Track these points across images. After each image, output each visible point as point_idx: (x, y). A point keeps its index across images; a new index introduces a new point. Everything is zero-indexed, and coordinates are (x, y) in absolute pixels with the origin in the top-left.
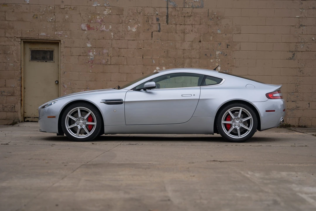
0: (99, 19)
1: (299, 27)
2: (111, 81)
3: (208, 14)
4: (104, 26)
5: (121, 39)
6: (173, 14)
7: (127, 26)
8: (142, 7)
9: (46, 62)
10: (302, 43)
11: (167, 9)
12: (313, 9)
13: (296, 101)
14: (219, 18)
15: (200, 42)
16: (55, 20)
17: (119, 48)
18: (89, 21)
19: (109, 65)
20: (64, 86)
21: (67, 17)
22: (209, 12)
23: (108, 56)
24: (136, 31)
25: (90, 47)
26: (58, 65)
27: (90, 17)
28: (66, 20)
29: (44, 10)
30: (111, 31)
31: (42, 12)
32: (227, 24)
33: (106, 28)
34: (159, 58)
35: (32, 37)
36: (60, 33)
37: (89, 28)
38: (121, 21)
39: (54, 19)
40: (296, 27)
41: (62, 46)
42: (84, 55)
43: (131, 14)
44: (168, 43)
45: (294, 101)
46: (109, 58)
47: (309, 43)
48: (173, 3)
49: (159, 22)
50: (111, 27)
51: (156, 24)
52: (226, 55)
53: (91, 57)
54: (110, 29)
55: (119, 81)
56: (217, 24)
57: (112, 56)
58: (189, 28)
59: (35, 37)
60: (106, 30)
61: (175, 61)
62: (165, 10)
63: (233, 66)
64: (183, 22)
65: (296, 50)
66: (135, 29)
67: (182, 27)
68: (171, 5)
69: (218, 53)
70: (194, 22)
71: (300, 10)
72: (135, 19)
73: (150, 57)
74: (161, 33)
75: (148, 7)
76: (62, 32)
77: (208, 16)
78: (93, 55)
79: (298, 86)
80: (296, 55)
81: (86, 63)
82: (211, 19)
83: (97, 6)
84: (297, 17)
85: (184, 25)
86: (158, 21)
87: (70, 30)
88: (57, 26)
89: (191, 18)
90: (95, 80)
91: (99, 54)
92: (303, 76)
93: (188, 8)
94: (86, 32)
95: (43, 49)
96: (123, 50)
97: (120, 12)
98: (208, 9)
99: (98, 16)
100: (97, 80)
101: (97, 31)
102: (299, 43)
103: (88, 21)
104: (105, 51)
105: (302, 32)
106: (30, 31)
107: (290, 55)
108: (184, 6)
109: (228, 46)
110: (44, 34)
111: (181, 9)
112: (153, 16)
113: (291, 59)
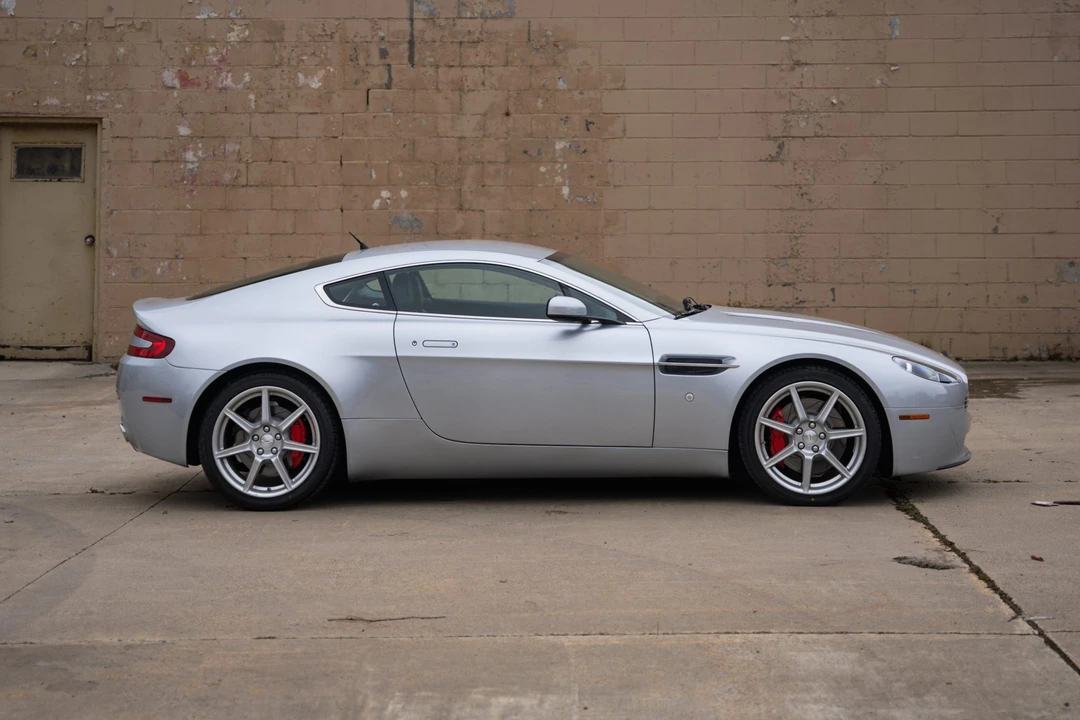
0: (215, 54)
1: (793, 69)
2: (247, 233)
3: (529, 34)
4: (230, 75)
5: (277, 110)
6: (428, 37)
7: (297, 75)
8: (338, 19)
9: (59, 180)
10: (801, 112)
11: (408, 23)
12: (827, 16)
13: (794, 284)
14: (561, 47)
15: (507, 114)
16: (88, 60)
17: (272, 138)
18: (186, 62)
19: (243, 186)
20: (108, 252)
21: (122, 50)
22: (532, 29)
23: (240, 160)
24: (320, 87)
25: (188, 136)
26: (95, 190)
27: (187, 49)
28: (118, 60)
29: (58, 32)
30: (248, 88)
31: (51, 39)
32: (585, 63)
33: (233, 81)
34: (389, 164)
35: (20, 110)
36: (99, 98)
37: (185, 80)
38: (277, 58)
39: (84, 58)
40: (783, 67)
41: (105, 134)
42: (170, 158)
43: (306, 38)
44: (414, 119)
45: (789, 284)
46: (242, 167)
47: (823, 114)
48: (428, 6)
49: (388, 61)
50: (247, 79)
51: (378, 66)
52: (584, 152)
53: (190, 166)
54: (245, 84)
55: (272, 235)
56: (555, 64)
57: (250, 161)
58: (473, 75)
59: (27, 111)
60: (234, 86)
61: (436, 171)
62: (406, 25)
63: (607, 183)
64: (458, 59)
65: (785, 134)
66: (319, 81)
67: (455, 73)
68: (421, 10)
69: (559, 145)
70: (488, 59)
71: (791, 19)
72: (318, 53)
73: (364, 162)
74: (394, 90)
75: (354, 18)
76: (107, 94)
77: (529, 39)
78: (195, 159)
79: (797, 238)
80: (786, 147)
81: (176, 181)
82: (537, 50)
83: (209, 18)
84: (783, 38)
85: (459, 68)
86: (385, 58)
87: (132, 89)
88: (91, 76)
89: (480, 47)
90: (201, 234)
91: (214, 155)
92: (811, 210)
93: (471, 18)
94: (175, 94)
95: (52, 145)
96: (282, 142)
97: (275, 33)
98: (529, 22)
99: (213, 46)
100: (208, 232)
101: (208, 91)
102: (794, 112)
103: (184, 61)
104: (231, 147)
105: (801, 82)
106: (14, 94)
107: (771, 148)
108: (459, 13)
109: (591, 126)
110: (55, 101)
111: (451, 22)
112: (371, 42)
113: (772, 159)
